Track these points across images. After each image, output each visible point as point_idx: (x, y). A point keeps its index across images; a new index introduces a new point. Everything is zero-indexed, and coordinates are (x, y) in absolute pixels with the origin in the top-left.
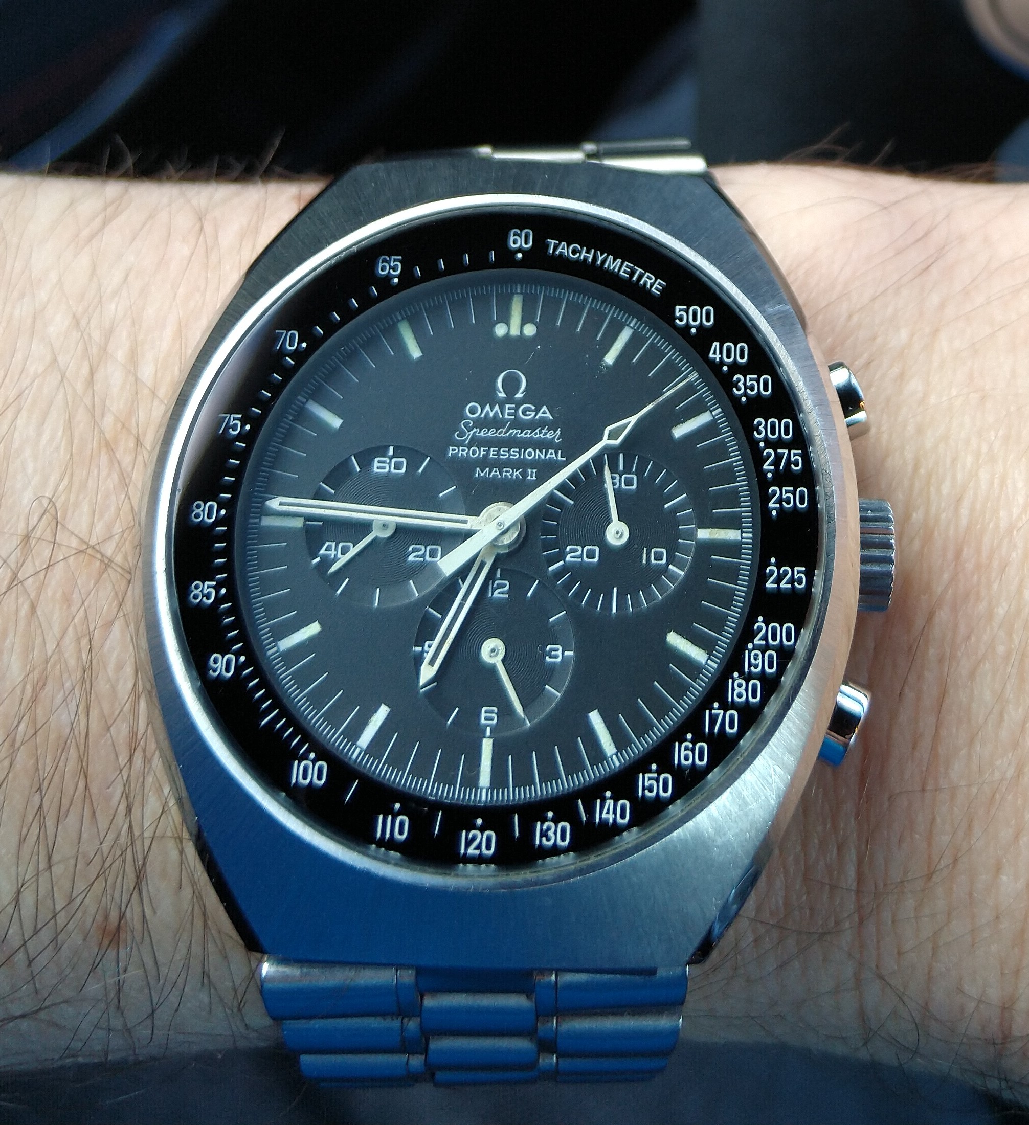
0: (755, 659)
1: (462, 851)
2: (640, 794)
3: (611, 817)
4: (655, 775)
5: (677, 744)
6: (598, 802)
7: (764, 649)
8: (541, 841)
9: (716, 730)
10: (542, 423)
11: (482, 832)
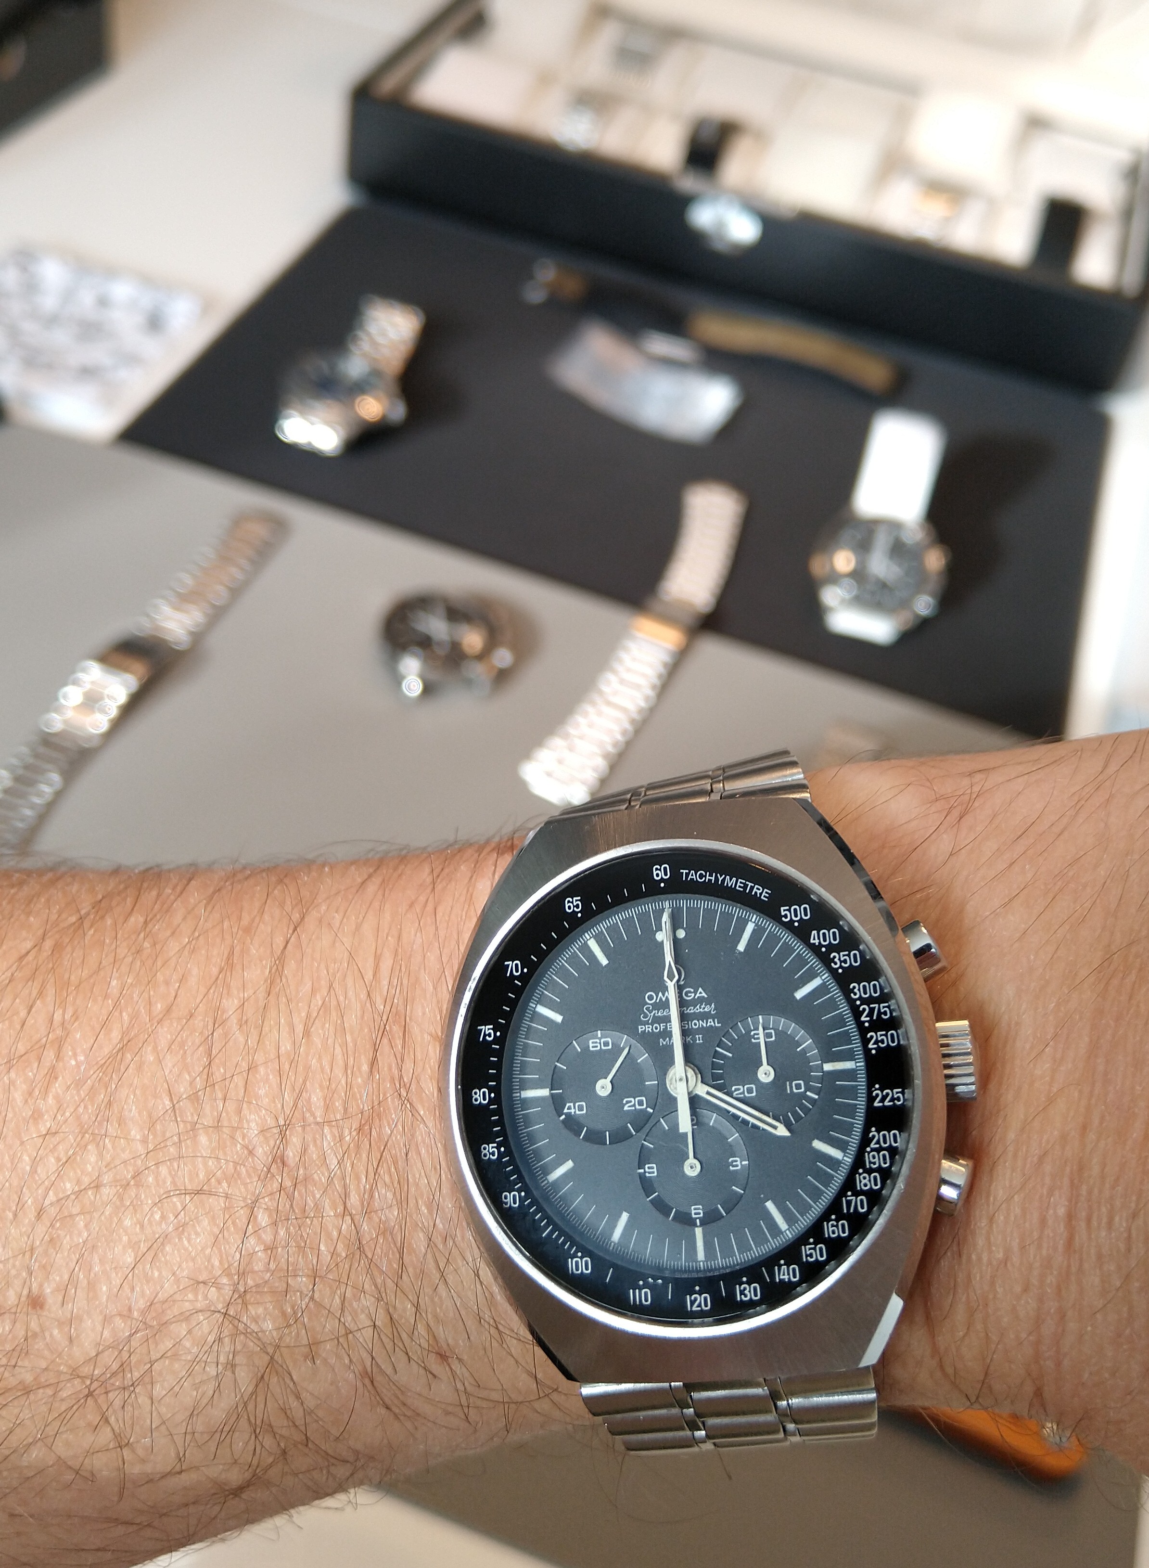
0: (874, 1157)
1: (689, 1309)
2: (805, 1260)
3: (786, 1277)
4: (813, 1246)
5: (825, 1223)
6: (776, 1267)
7: (878, 1150)
8: (741, 1298)
9: (852, 1211)
10: (701, 1000)
11: (700, 1295)
